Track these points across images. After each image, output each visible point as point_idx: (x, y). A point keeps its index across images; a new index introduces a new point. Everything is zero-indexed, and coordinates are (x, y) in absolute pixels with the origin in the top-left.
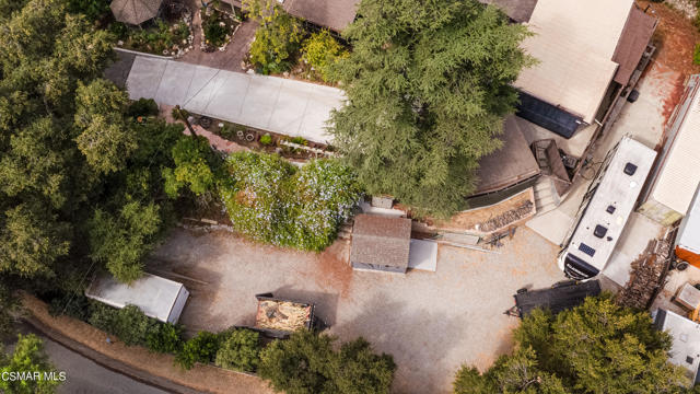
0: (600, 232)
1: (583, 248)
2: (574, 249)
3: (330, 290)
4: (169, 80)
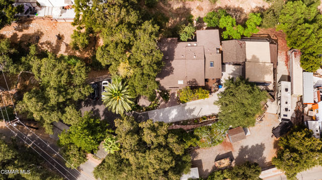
0: (286, 110)
1: (284, 115)
2: (282, 117)
3: (229, 151)
4: (161, 115)
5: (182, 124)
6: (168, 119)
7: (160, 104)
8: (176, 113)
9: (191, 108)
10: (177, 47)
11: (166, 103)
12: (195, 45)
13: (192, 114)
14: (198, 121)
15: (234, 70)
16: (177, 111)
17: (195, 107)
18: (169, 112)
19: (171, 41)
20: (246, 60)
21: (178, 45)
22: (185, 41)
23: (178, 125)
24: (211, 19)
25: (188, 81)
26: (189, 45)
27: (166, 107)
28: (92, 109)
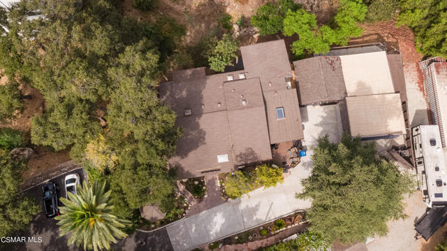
0: (439, 183)
1: (437, 195)
2: (433, 199)
4: (193, 230)
5: (238, 242)
6: (209, 235)
7: (187, 207)
8: (223, 221)
9: (250, 206)
10: (207, 85)
11: (199, 202)
12: (242, 76)
13: (255, 218)
14: (269, 232)
15: (325, 115)
16: (224, 216)
17: (260, 203)
18: (209, 220)
19: (193, 74)
20: (346, 93)
21: (208, 81)
22: (220, 72)
23: (230, 244)
24: (266, 18)
25: (238, 153)
26: (230, 78)
27: (200, 211)
28: (52, 237)
